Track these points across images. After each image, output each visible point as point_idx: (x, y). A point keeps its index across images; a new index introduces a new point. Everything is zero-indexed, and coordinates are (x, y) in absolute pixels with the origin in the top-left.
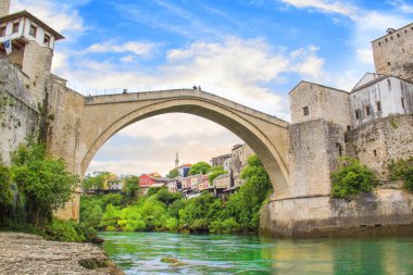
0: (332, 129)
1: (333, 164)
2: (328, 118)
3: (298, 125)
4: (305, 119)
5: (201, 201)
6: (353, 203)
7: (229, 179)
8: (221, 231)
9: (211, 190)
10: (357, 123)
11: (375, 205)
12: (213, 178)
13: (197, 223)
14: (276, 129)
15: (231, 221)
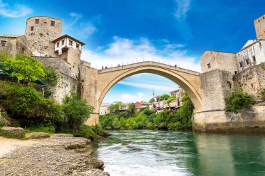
0: (224, 74)
1: (226, 93)
2: (222, 68)
3: (205, 74)
4: (209, 70)
5: (163, 114)
6: (239, 114)
7: (177, 102)
8: (173, 129)
9: (168, 108)
10: (241, 69)
11: (254, 115)
13: (162, 125)
14: (193, 77)
15: (178, 123)
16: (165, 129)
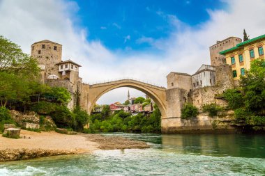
0: (182, 91)
1: (182, 105)
2: (180, 87)
3: (169, 90)
4: (172, 87)
5: (137, 117)
6: (189, 121)
8: (146, 131)
9: (142, 112)
10: (194, 88)
11: (197, 122)
12: (143, 106)
13: (136, 127)
14: (161, 92)
15: (150, 126)
16: (138, 131)
